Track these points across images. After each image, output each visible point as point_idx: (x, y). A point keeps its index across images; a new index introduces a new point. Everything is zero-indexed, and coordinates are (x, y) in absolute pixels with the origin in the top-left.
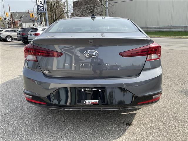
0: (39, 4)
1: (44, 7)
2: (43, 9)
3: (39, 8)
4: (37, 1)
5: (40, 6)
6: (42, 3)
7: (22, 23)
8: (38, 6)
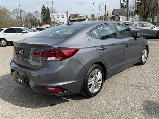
0: (122, 2)
1: (127, 4)
2: (126, 6)
3: (122, 6)
4: (121, 1)
5: (123, 4)
6: (126, 1)
7: (120, 17)
8: (121, 4)
